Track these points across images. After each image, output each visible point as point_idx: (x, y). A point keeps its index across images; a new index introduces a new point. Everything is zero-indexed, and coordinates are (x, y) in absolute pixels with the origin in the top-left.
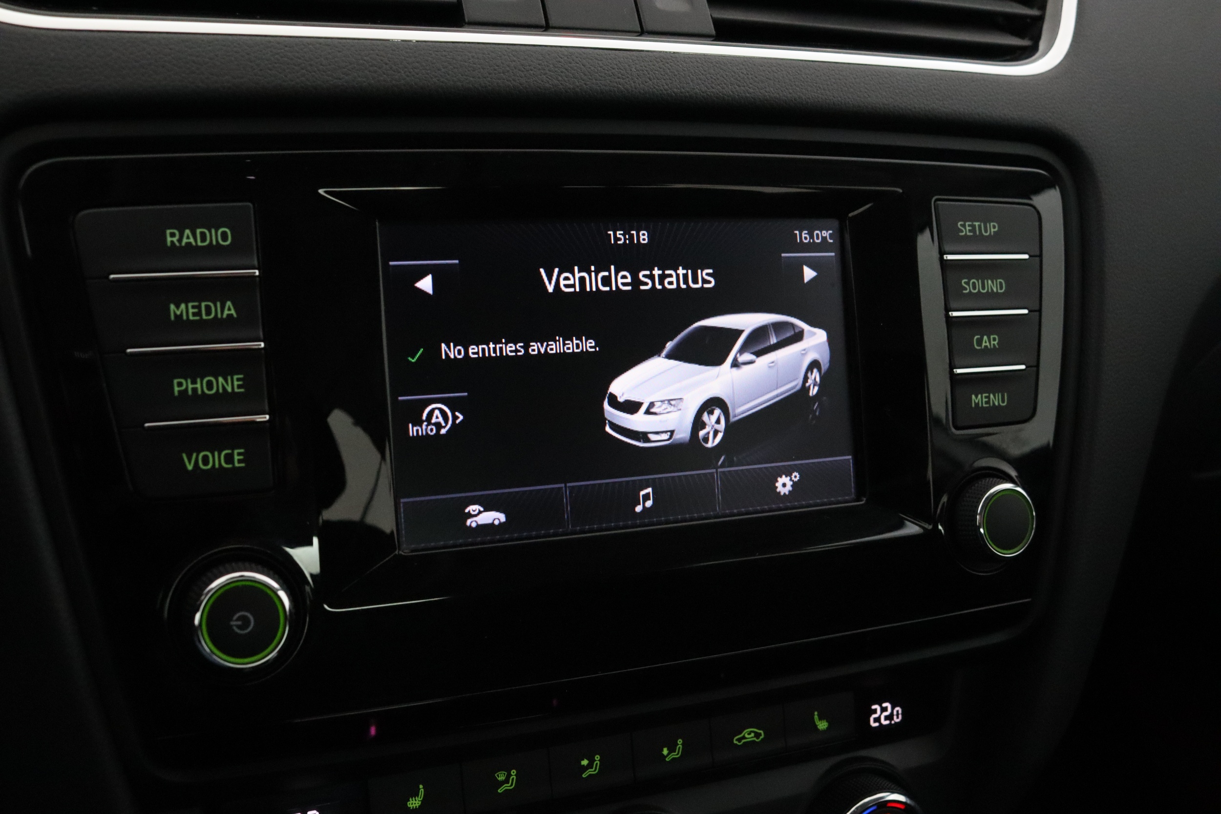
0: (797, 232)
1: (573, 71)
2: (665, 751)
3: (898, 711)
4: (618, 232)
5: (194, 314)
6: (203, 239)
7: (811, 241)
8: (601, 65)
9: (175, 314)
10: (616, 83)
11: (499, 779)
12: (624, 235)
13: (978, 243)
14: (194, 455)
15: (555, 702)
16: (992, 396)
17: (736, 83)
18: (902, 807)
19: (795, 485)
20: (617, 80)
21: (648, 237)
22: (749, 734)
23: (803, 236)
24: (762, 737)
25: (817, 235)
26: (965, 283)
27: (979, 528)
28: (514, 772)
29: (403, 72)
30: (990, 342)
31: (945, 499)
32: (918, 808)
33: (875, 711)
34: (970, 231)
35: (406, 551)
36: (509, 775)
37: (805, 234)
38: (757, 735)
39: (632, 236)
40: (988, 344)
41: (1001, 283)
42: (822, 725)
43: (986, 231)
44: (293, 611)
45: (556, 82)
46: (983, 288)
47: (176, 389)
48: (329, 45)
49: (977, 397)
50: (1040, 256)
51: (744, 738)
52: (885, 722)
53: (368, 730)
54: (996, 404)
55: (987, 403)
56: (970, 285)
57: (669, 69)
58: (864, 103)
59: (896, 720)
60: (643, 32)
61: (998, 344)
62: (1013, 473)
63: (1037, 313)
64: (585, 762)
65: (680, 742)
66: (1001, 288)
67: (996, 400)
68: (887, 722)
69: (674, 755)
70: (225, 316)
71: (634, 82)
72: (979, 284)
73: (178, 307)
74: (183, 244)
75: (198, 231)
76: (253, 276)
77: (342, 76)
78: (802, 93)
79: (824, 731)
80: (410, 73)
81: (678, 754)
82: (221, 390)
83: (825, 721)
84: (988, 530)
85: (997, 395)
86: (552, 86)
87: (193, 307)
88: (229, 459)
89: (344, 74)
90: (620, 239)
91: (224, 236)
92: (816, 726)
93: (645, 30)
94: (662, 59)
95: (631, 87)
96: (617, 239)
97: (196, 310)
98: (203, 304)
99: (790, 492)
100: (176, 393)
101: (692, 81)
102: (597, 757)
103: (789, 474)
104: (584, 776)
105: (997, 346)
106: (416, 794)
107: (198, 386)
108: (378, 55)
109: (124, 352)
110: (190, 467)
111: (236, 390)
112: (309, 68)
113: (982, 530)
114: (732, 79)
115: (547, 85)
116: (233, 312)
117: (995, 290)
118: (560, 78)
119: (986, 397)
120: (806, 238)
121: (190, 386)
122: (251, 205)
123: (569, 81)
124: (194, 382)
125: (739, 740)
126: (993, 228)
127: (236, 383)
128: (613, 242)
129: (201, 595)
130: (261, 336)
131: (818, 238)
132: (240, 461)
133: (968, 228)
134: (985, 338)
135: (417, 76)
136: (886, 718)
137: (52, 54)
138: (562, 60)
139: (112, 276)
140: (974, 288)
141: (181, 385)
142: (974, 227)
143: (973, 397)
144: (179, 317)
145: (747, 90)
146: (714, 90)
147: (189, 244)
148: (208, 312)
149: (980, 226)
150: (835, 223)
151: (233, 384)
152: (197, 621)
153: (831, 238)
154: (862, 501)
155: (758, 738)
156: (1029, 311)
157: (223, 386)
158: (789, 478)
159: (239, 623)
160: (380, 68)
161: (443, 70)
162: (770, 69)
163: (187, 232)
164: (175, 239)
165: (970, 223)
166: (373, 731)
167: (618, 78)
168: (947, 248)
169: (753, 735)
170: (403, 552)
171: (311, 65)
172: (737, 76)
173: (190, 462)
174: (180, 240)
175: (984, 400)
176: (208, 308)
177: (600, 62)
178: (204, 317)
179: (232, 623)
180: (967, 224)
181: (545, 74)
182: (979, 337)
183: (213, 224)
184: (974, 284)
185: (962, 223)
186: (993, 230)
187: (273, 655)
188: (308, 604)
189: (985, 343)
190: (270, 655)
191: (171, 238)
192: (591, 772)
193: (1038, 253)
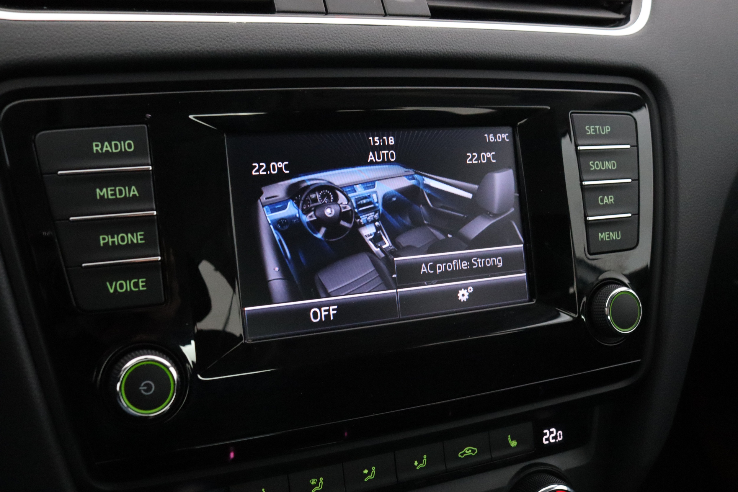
0: (486, 135)
1: (344, 39)
2: (416, 463)
3: (560, 434)
4: (376, 138)
5: (112, 195)
6: (116, 148)
7: (495, 140)
8: (361, 35)
9: (100, 195)
10: (371, 45)
11: (312, 484)
12: (379, 140)
13: (598, 138)
14: (114, 283)
15: (346, 434)
16: (611, 233)
17: (445, 44)
20: (372, 43)
21: (394, 140)
22: (468, 451)
23: (490, 137)
24: (476, 452)
25: (499, 137)
26: (592, 164)
27: (607, 316)
28: (321, 479)
29: (238, 41)
30: (609, 200)
31: (585, 299)
33: (546, 434)
34: (593, 132)
35: (250, 341)
36: (319, 481)
37: (491, 136)
38: (473, 451)
39: (384, 140)
40: (607, 201)
41: (614, 163)
42: (513, 444)
43: (603, 131)
44: (179, 380)
45: (333, 45)
46: (603, 167)
47: (102, 242)
48: (191, 26)
49: (602, 234)
50: (637, 146)
51: (465, 453)
52: (552, 441)
53: (229, 455)
54: (614, 238)
55: (609, 237)
56: (595, 165)
57: (403, 36)
58: (524, 54)
59: (559, 439)
60: (386, 15)
61: (613, 201)
62: (626, 281)
63: (637, 182)
64: (366, 472)
65: (425, 457)
66: (614, 166)
67: (614, 236)
68: (554, 441)
69: (421, 465)
70: (131, 195)
71: (382, 45)
72: (600, 164)
73: (101, 190)
74: (104, 151)
75: (113, 143)
76: (148, 170)
77: (200, 45)
78: (486, 49)
79: (514, 448)
80: (242, 42)
81: (424, 465)
82: (130, 242)
83: (515, 441)
84: (613, 317)
85: (614, 233)
86: (331, 48)
87: (111, 190)
88: (136, 285)
89: (201, 44)
90: (377, 142)
91: (129, 146)
92: (510, 444)
93: (387, 13)
94: (399, 30)
95: (380, 47)
96: (375, 142)
97: (113, 192)
98: (117, 188)
100: (102, 245)
101: (418, 43)
102: (374, 468)
104: (366, 480)
105: (613, 203)
107: (116, 239)
108: (222, 32)
109: (68, 219)
110: (112, 291)
111: (140, 242)
112: (179, 40)
113: (609, 318)
114: (442, 41)
115: (328, 48)
116: (136, 193)
117: (610, 168)
118: (336, 43)
119: (608, 234)
120: (492, 139)
121: (111, 240)
122: (145, 126)
123: (341, 45)
124: (113, 237)
125: (462, 455)
126: (607, 129)
127: (139, 237)
128: (372, 144)
129: (120, 371)
130: (154, 207)
131: (499, 139)
132: (143, 286)
133: (592, 130)
134: (606, 197)
135: (247, 44)
136: (553, 438)
137: (19, 36)
138: (337, 32)
139: (59, 172)
140: (597, 167)
141: (104, 240)
142: (595, 129)
143: (600, 234)
144: (102, 197)
145: (452, 48)
146: (432, 48)
147: (107, 151)
148: (121, 193)
149: (599, 128)
150: (510, 129)
151: (137, 238)
152: (118, 388)
153: (507, 138)
154: (533, 301)
155: (474, 453)
156: (632, 180)
157: (131, 239)
159: (145, 388)
160: (224, 39)
161: (263, 40)
162: (465, 35)
163: (106, 143)
164: (99, 148)
165: (593, 127)
166: (232, 455)
167: (372, 42)
168: (579, 142)
169: (470, 451)
170: (247, 341)
171: (180, 38)
172: (445, 39)
173: (111, 287)
174: (102, 149)
175: (607, 236)
176: (120, 191)
177: (360, 33)
178: (118, 196)
179: (141, 388)
180: (591, 127)
181: (327, 41)
182: (601, 197)
183: (122, 138)
184: (597, 164)
185: (588, 127)
186: (607, 131)
187: (167, 407)
188: (189, 376)
189: (606, 201)
190: (165, 408)
191: (96, 147)
192: (370, 477)
193: (635, 144)
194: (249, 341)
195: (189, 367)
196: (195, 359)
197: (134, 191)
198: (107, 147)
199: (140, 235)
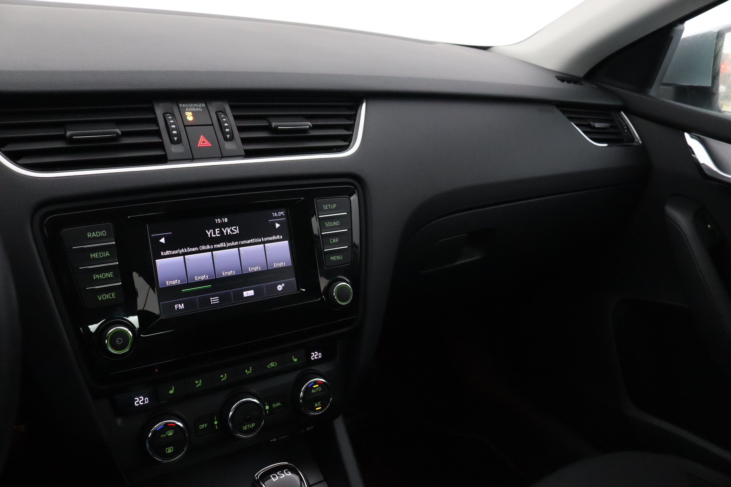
0: (273, 213)
2: (246, 371)
3: (320, 354)
4: (218, 220)
5: (98, 256)
6: (98, 235)
7: (278, 215)
9: (92, 257)
11: (196, 383)
12: (220, 220)
13: (330, 211)
14: (101, 296)
16: (337, 257)
17: (251, 172)
18: (322, 383)
19: (283, 287)
21: (227, 220)
22: (272, 364)
23: (275, 214)
25: (279, 213)
26: (326, 224)
27: (334, 296)
28: (200, 381)
30: (336, 240)
32: (328, 383)
33: (313, 355)
34: (327, 208)
36: (199, 382)
38: (275, 364)
39: (222, 220)
40: (335, 241)
41: (338, 222)
42: (295, 360)
43: (332, 207)
44: (133, 337)
46: (332, 224)
47: (94, 278)
48: (129, 174)
50: (351, 213)
51: (271, 365)
52: (316, 358)
53: (155, 370)
54: (339, 259)
55: (336, 259)
56: (328, 224)
59: (320, 357)
63: (351, 230)
64: (222, 376)
65: (251, 368)
66: (338, 224)
67: (338, 258)
68: (317, 358)
69: (249, 372)
70: (106, 256)
72: (331, 224)
73: (93, 255)
74: (93, 236)
75: (97, 232)
76: (113, 244)
79: (296, 362)
82: (107, 277)
84: (338, 297)
85: (339, 256)
87: (97, 254)
88: (111, 296)
90: (219, 221)
91: (104, 233)
92: (293, 360)
93: (223, 156)
94: (228, 167)
96: (218, 221)
97: (98, 255)
98: (100, 253)
99: (282, 289)
100: (94, 279)
102: (226, 374)
103: (281, 284)
104: (222, 380)
105: (338, 242)
106: (172, 389)
107: (100, 276)
109: (79, 269)
111: (111, 276)
113: (335, 298)
116: (108, 254)
117: (336, 225)
119: (335, 257)
122: (111, 224)
124: (99, 275)
125: (269, 366)
126: (334, 206)
127: (111, 274)
128: (217, 222)
129: (107, 334)
130: (117, 261)
131: (280, 214)
132: (114, 296)
133: (326, 207)
134: (334, 239)
136: (316, 357)
138: (198, 171)
139: (74, 248)
140: (329, 225)
141: (96, 276)
142: (328, 206)
143: (331, 257)
145: (254, 174)
148: (101, 255)
149: (330, 206)
150: (285, 209)
151: (110, 275)
152: (106, 342)
153: (284, 214)
154: (299, 291)
155: (275, 365)
156: (348, 230)
157: (108, 276)
158: (281, 285)
159: (118, 341)
160: (144, 180)
161: (163, 178)
162: (261, 166)
163: (93, 233)
164: (90, 235)
166: (157, 370)
168: (320, 214)
169: (273, 364)
172: (251, 169)
173: (100, 298)
174: (92, 236)
176: (101, 254)
178: (100, 257)
179: (116, 341)
180: (326, 205)
181: (193, 176)
182: (332, 239)
183: (100, 230)
184: (329, 224)
185: (324, 205)
186: (334, 207)
187: (128, 350)
188: (137, 335)
190: (127, 350)
192: (224, 379)
194: (163, 317)
195: (136, 330)
196: (138, 327)
199: (112, 273)
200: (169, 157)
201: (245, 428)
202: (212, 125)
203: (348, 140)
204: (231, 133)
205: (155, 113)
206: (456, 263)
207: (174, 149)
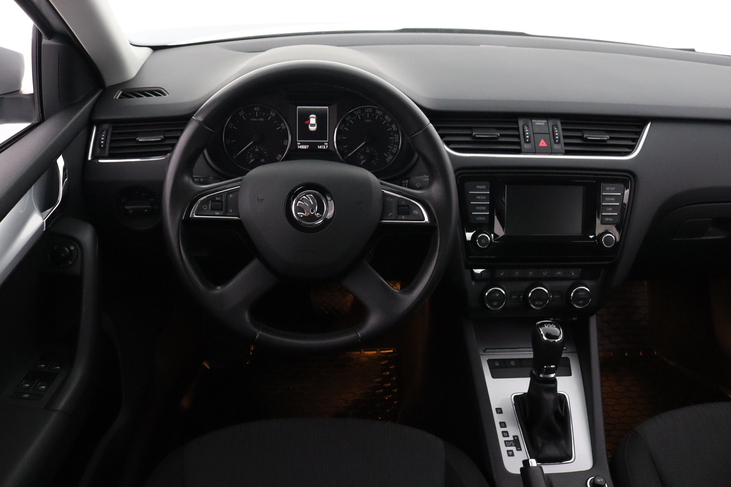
2: (544, 273)
8: (543, 161)
9: (478, 198)
13: (610, 191)
20: (546, 163)
22: (559, 273)
23: (577, 189)
27: (602, 242)
32: (590, 293)
38: (561, 273)
42: (573, 274)
44: (490, 241)
49: (606, 219)
56: (607, 199)
57: (555, 161)
60: (551, 153)
64: (530, 272)
65: (547, 272)
66: (614, 200)
67: (610, 219)
69: (545, 274)
72: (609, 199)
76: (488, 193)
84: (604, 242)
87: (480, 197)
88: (483, 219)
91: (485, 187)
94: (554, 159)
95: (548, 164)
105: (612, 210)
106: (502, 273)
107: (480, 208)
110: (478, 219)
119: (608, 219)
122: (489, 183)
125: (557, 274)
126: (614, 189)
129: (478, 237)
130: (489, 202)
131: (579, 189)
138: (537, 160)
139: (469, 192)
141: (477, 208)
142: (609, 188)
148: (482, 198)
149: (611, 188)
150: (583, 187)
151: (484, 208)
152: (477, 241)
153: (582, 190)
154: (582, 235)
156: (619, 204)
163: (480, 186)
168: (606, 192)
179: (482, 241)
181: (534, 162)
183: (483, 185)
185: (607, 187)
187: (486, 247)
188: (492, 241)
189: (609, 209)
191: (478, 187)
192: (531, 274)
193: (623, 193)
196: (493, 238)
197: (485, 198)
198: (480, 187)
200: (523, 151)
201: (537, 303)
202: (549, 134)
203: (632, 148)
204: (559, 139)
205: (518, 124)
206: (702, 238)
207: (526, 146)
